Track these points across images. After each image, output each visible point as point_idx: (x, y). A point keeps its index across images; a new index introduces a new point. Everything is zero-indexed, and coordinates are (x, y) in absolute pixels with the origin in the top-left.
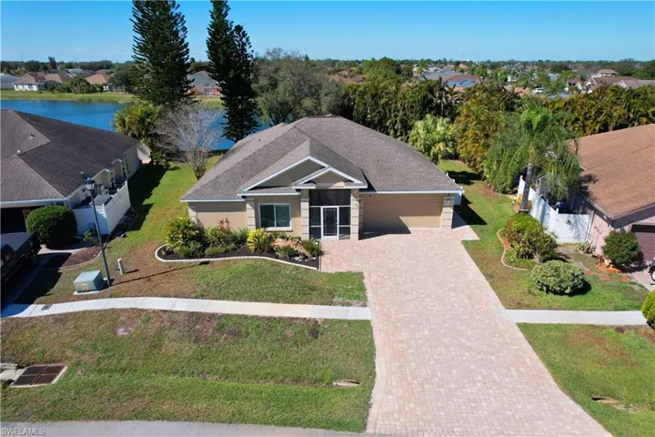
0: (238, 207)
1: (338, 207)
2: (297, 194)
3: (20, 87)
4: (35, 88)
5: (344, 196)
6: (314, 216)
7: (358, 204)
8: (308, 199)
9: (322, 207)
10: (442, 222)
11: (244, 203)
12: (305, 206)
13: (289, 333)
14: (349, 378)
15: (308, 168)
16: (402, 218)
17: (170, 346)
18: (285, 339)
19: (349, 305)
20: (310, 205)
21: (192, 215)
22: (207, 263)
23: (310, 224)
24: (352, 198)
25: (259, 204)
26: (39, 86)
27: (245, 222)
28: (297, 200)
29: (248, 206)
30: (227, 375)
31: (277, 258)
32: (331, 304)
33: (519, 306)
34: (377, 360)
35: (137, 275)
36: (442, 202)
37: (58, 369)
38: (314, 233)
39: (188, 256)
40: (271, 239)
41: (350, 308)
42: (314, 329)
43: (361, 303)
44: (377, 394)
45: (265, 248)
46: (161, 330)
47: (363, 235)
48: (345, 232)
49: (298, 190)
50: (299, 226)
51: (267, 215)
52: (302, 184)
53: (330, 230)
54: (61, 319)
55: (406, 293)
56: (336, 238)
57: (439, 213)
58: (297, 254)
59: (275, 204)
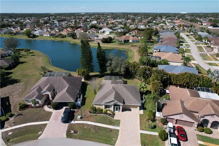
0: (102, 105)
3: (45, 35)
5: (119, 106)
6: (114, 108)
7: (122, 107)
9: (116, 107)
12: (113, 106)
13: (108, 130)
14: (114, 138)
15: (113, 101)
17: (92, 130)
18: (107, 131)
19: (117, 126)
21: (94, 105)
22: (96, 115)
25: (105, 105)
26: (50, 35)
28: (112, 105)
30: (99, 135)
31: (107, 115)
32: (114, 126)
34: (118, 136)
35: (86, 116)
36: (138, 106)
37: (78, 132)
38: (114, 110)
39: (94, 113)
40: (107, 111)
42: (111, 130)
43: (119, 126)
44: (117, 141)
45: (106, 113)
46: (90, 128)
47: (122, 111)
50: (112, 109)
51: (106, 107)
52: (112, 103)
53: (117, 110)
54: (77, 124)
55: (126, 125)
56: (118, 111)
57: (137, 108)
58: (111, 114)
59: (108, 105)
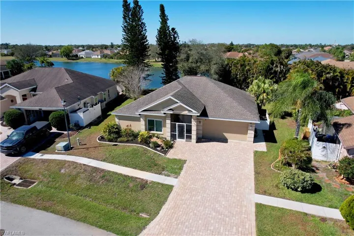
0: (137, 119)
1: (185, 124)
2: (164, 115)
3: (94, 56)
4: (99, 57)
5: (189, 119)
6: (173, 128)
7: (195, 123)
8: (170, 119)
9: (177, 123)
10: (248, 139)
11: (140, 118)
12: (168, 122)
13: (131, 185)
16: (224, 134)
17: (79, 181)
18: (128, 187)
19: (169, 176)
20: (171, 121)
23: (171, 132)
24: (192, 120)
25: (147, 119)
26: (101, 56)
27: (140, 127)
28: (165, 118)
29: (141, 119)
30: (96, 199)
31: (149, 147)
32: (160, 174)
33: (265, 193)
34: (163, 207)
35: (84, 146)
36: (248, 127)
38: (173, 137)
41: (169, 178)
42: (143, 185)
43: (176, 176)
46: (79, 173)
48: (189, 137)
49: (165, 113)
52: (166, 111)
53: (181, 136)
55: (203, 175)
58: (159, 146)
59: (155, 120)
